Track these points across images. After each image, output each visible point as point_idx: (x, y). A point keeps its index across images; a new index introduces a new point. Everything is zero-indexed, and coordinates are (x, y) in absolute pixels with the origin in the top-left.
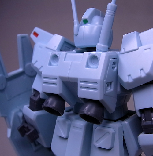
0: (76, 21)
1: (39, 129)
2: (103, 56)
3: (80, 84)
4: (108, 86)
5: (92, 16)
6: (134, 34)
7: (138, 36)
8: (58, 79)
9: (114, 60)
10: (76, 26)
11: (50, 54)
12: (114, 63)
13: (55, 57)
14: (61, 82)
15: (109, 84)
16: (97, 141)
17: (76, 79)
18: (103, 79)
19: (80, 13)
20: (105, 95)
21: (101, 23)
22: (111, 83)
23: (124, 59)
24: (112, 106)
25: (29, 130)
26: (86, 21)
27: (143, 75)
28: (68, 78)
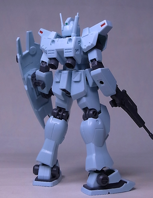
0: (62, 24)
1: (45, 82)
2: (74, 38)
3: (65, 51)
4: (76, 51)
5: (69, 22)
6: (87, 28)
7: (89, 29)
8: (55, 50)
9: (79, 40)
10: (62, 26)
11: (51, 40)
12: (79, 42)
13: (53, 41)
14: (56, 52)
15: (77, 50)
16: (73, 79)
17: (63, 49)
18: (74, 47)
19: (64, 20)
20: (75, 54)
21: (73, 25)
22: (78, 50)
23: (83, 39)
24: (79, 61)
25: (41, 83)
26: (67, 24)
27: (90, 45)
28: (60, 49)
